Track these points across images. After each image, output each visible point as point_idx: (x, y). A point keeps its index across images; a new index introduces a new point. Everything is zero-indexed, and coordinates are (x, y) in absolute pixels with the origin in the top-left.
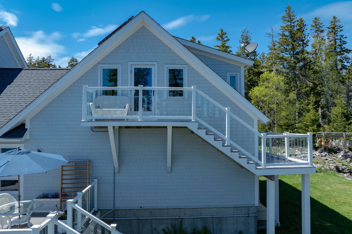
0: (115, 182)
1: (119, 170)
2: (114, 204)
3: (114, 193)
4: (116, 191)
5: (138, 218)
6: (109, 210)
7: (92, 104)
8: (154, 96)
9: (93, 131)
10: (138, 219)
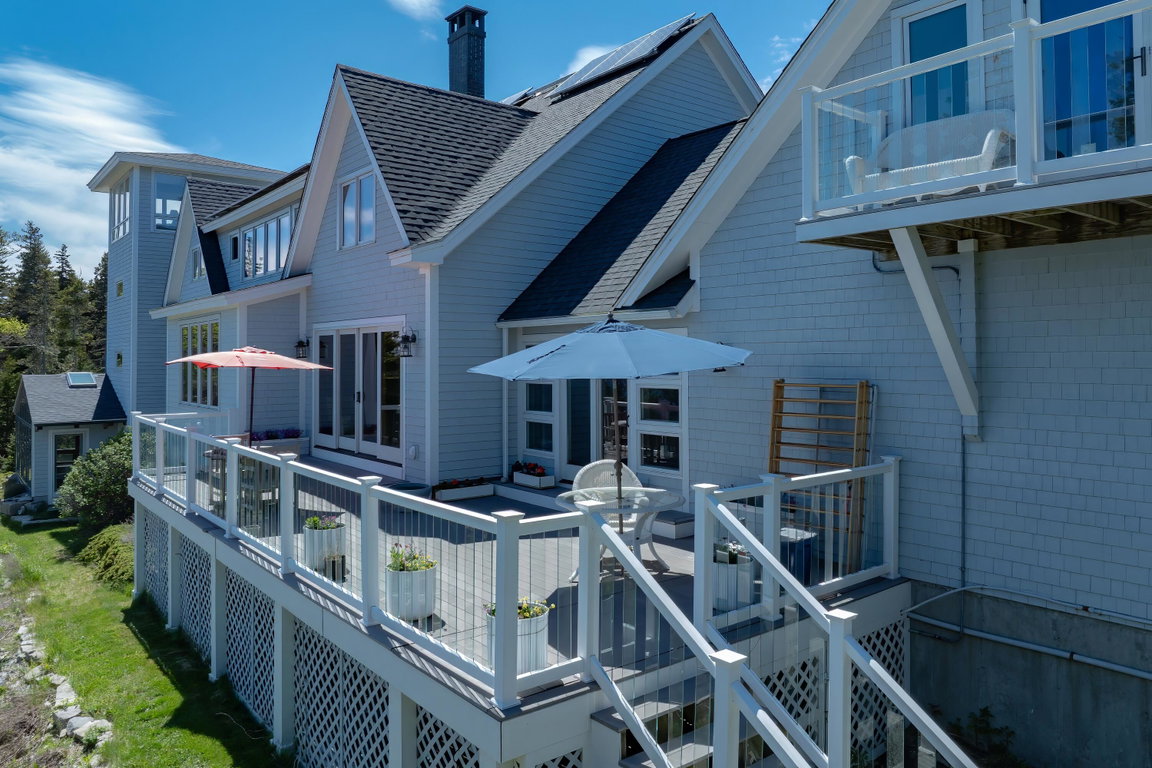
0: (969, 478)
1: (982, 427)
2: (963, 569)
3: (964, 523)
4: (971, 518)
5: (1072, 654)
6: (944, 589)
7: (853, 161)
8: (1144, 73)
9: (878, 270)
10: (1071, 659)
